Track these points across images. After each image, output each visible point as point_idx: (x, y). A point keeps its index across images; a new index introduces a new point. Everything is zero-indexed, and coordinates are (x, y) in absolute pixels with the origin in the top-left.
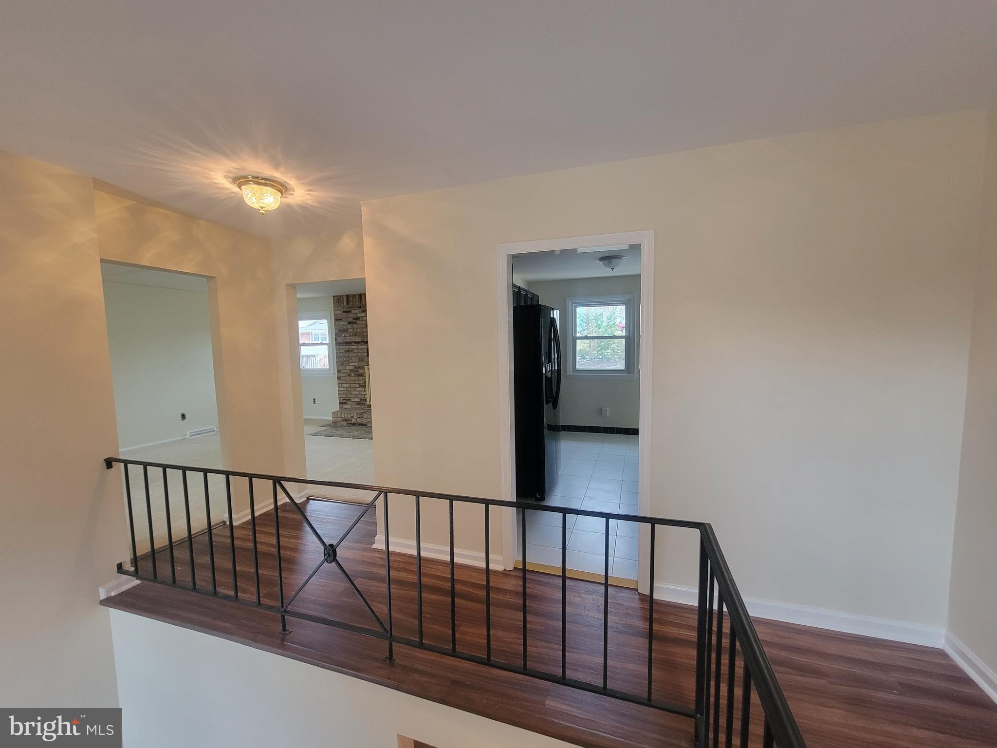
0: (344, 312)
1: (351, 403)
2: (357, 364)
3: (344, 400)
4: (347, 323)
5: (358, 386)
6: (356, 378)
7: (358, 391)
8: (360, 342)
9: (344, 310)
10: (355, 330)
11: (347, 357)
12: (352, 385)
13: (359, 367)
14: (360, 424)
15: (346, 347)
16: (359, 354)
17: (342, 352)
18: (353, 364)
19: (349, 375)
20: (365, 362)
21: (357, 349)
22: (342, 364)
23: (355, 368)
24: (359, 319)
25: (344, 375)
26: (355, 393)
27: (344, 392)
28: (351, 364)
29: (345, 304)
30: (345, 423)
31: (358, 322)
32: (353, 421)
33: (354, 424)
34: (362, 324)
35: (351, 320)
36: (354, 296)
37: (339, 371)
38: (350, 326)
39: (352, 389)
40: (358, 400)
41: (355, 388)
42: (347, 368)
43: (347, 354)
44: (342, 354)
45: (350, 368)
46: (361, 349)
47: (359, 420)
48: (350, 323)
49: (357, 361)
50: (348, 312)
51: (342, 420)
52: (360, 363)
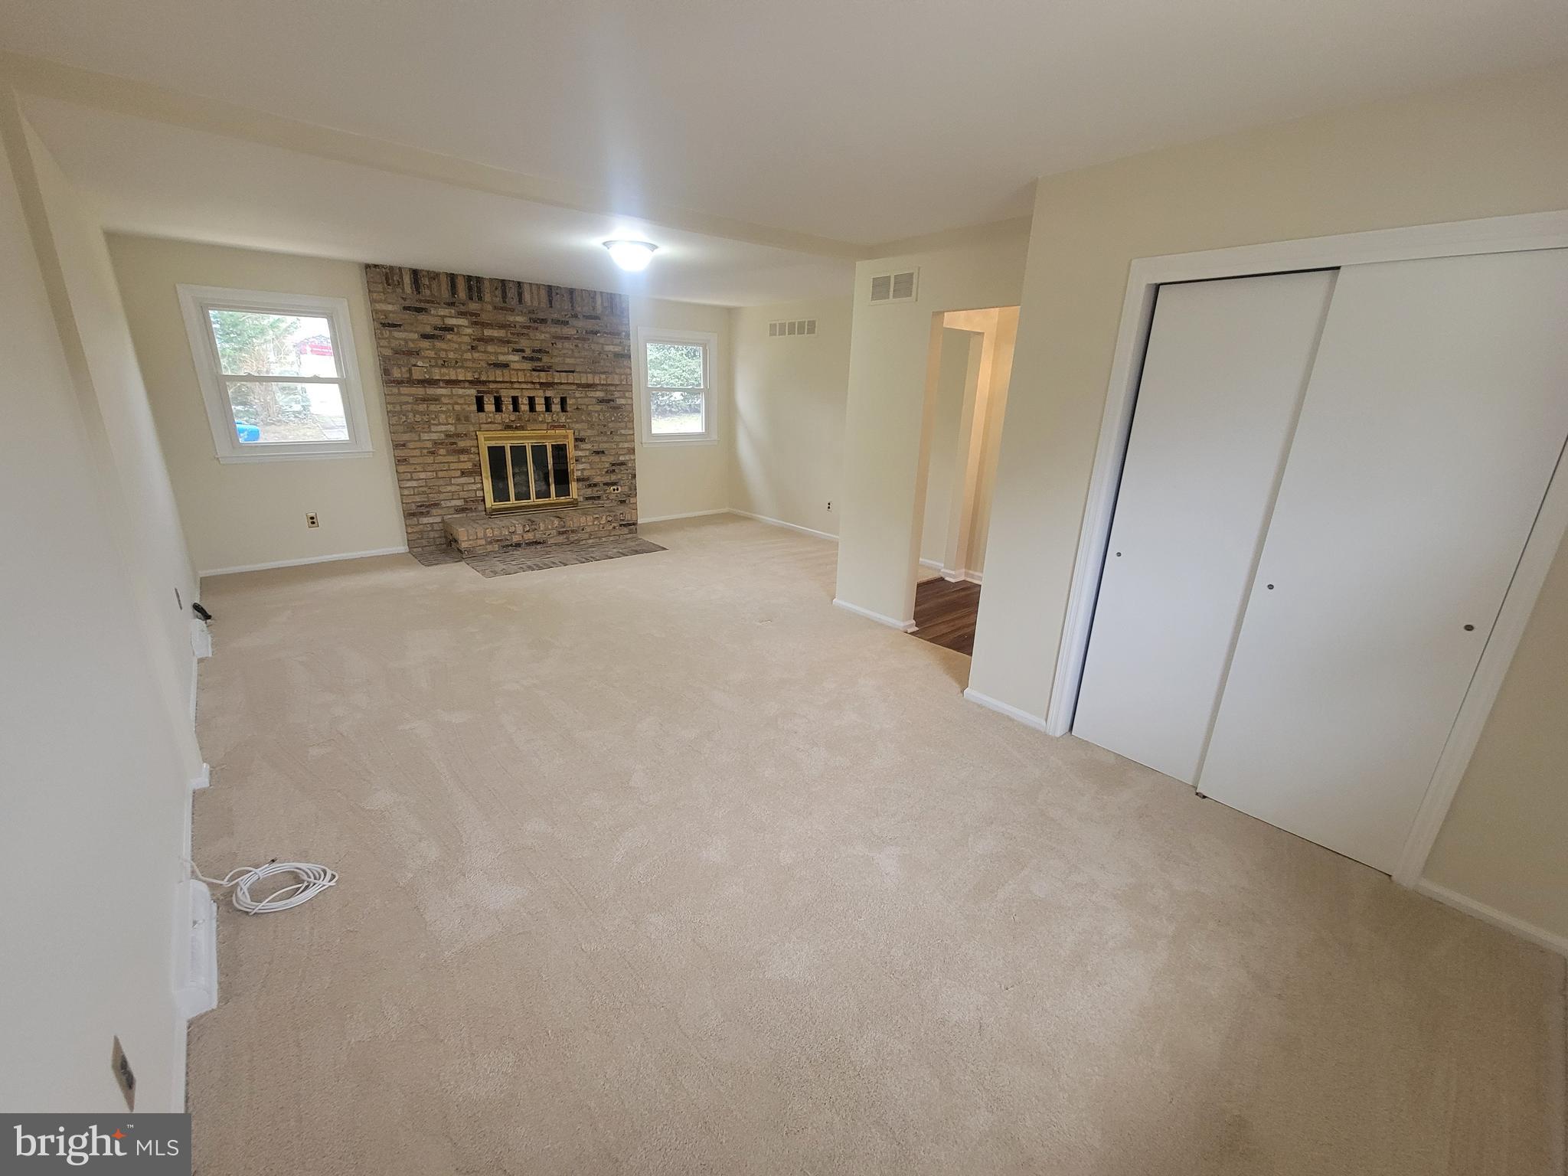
0: (406, 308)
1: (440, 512)
2: (452, 428)
3: (421, 506)
4: (416, 336)
5: (458, 473)
6: (451, 459)
7: (458, 485)
8: (461, 381)
9: (407, 303)
10: (443, 354)
11: (422, 414)
12: (441, 474)
13: (458, 435)
14: (529, 544)
15: (420, 391)
16: (457, 407)
17: (407, 403)
18: (444, 428)
19: (433, 453)
20: (473, 424)
21: (451, 396)
22: (411, 428)
23: (448, 436)
24: (452, 330)
25: (417, 453)
26: (449, 488)
27: (420, 489)
28: (433, 429)
29: (408, 289)
30: (496, 547)
31: (449, 337)
32: (516, 539)
33: (518, 545)
34: (460, 343)
35: (428, 330)
36: (434, 276)
37: (398, 446)
38: (426, 344)
39: (441, 482)
40: (459, 503)
41: (451, 478)
42: (425, 436)
43: (422, 407)
44: (409, 407)
45: (434, 436)
46: (461, 396)
47: (530, 536)
48: (425, 336)
49: (450, 421)
50: (419, 310)
51: (490, 543)
52: (458, 426)
